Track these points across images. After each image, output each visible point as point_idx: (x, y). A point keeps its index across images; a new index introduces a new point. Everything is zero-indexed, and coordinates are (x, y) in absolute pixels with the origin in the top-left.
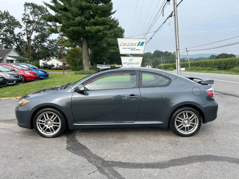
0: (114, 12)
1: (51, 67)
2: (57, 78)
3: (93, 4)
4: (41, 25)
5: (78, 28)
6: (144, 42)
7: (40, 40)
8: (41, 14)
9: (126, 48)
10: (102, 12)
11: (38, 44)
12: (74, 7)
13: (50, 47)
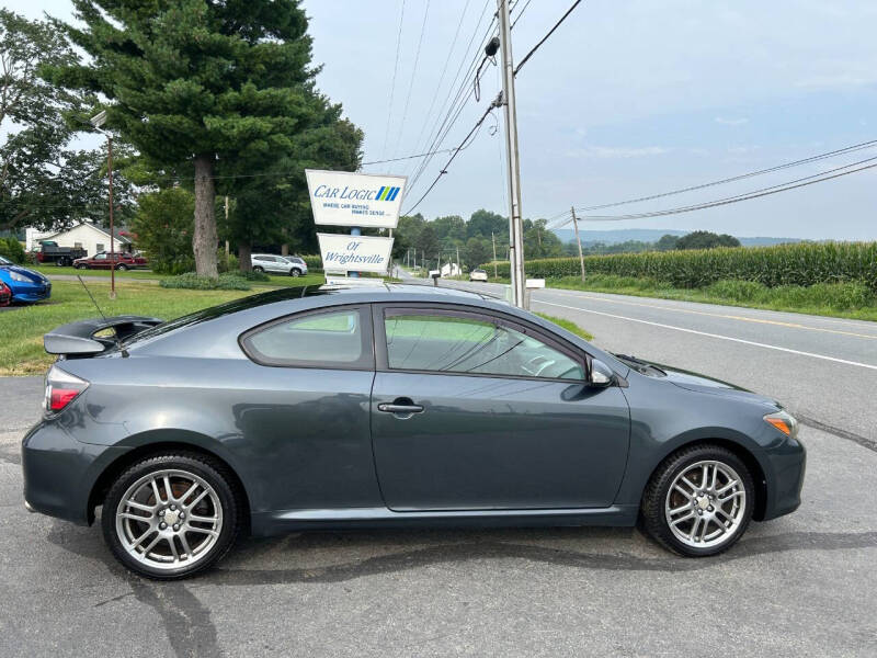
0: (316, 69)
1: (69, 259)
2: (83, 301)
3: (236, 37)
4: (35, 94)
5: (178, 118)
6: (398, 189)
7: (29, 153)
8: (39, 53)
9: (336, 206)
10: (272, 67)
11: (21, 166)
12: (162, 43)
13: (69, 182)
